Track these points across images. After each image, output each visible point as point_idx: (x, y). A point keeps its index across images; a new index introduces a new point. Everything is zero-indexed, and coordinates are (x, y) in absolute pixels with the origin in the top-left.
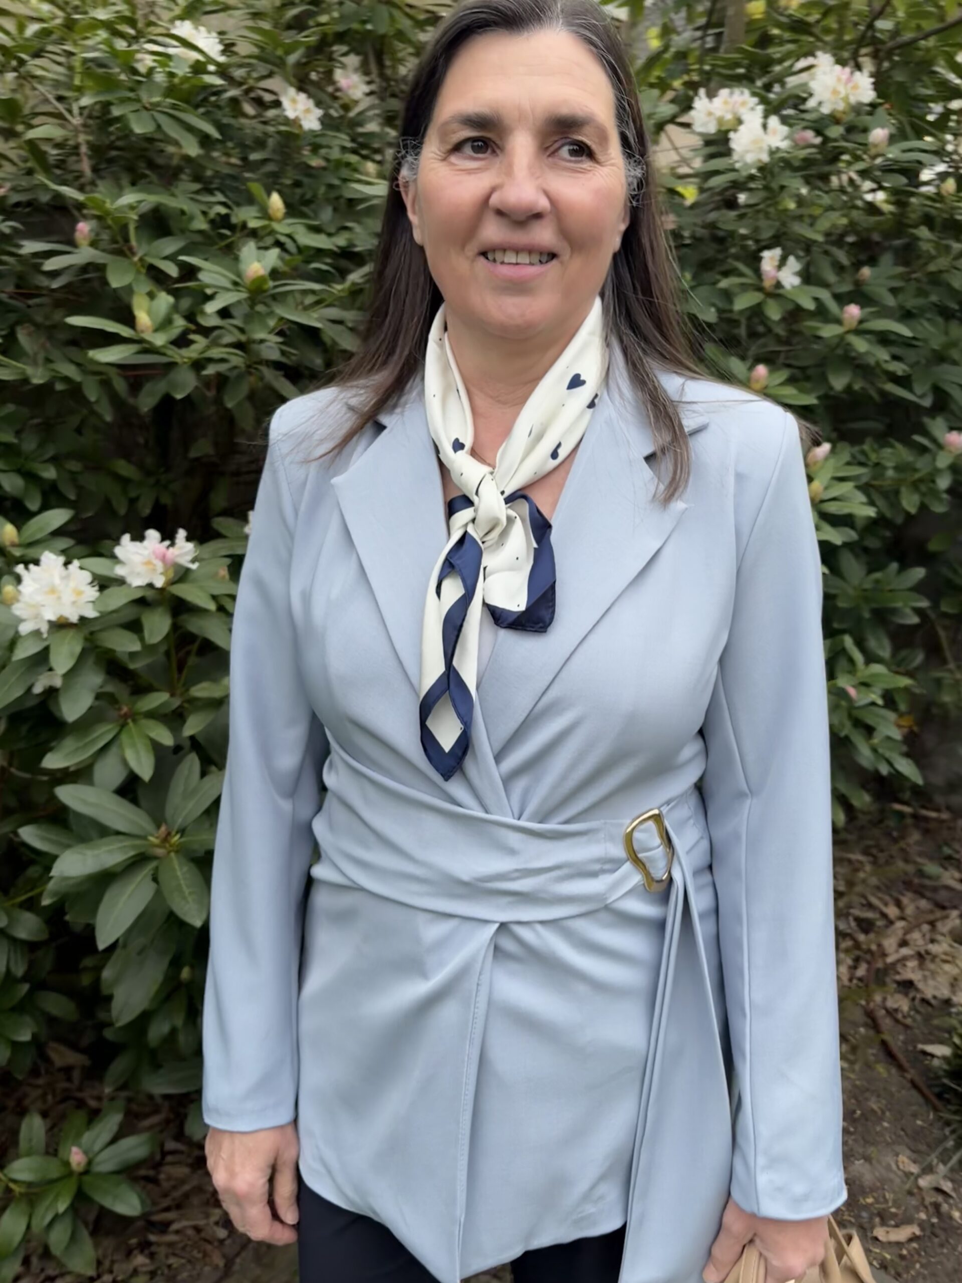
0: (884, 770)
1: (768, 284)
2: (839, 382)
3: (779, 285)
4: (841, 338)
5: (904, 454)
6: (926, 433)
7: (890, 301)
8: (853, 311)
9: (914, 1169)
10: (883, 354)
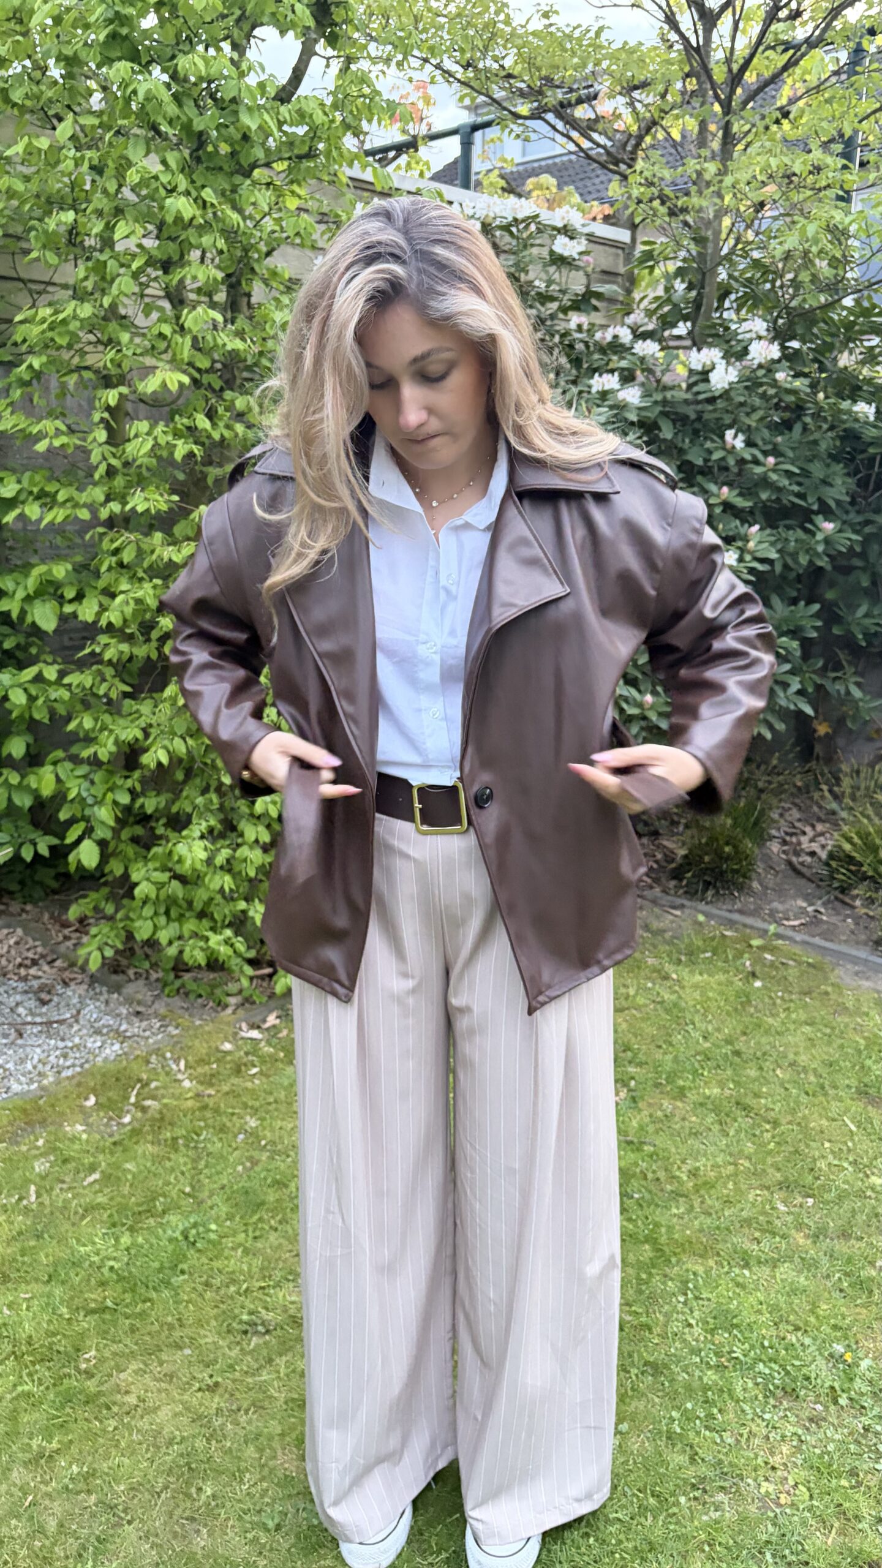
0: (792, 707)
1: (729, 446)
2: (764, 496)
3: (734, 447)
4: (765, 473)
5: (800, 534)
6: (812, 522)
7: (790, 454)
8: (771, 460)
9: (804, 905)
10: (786, 482)
